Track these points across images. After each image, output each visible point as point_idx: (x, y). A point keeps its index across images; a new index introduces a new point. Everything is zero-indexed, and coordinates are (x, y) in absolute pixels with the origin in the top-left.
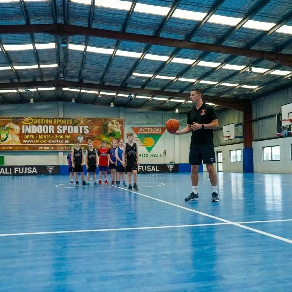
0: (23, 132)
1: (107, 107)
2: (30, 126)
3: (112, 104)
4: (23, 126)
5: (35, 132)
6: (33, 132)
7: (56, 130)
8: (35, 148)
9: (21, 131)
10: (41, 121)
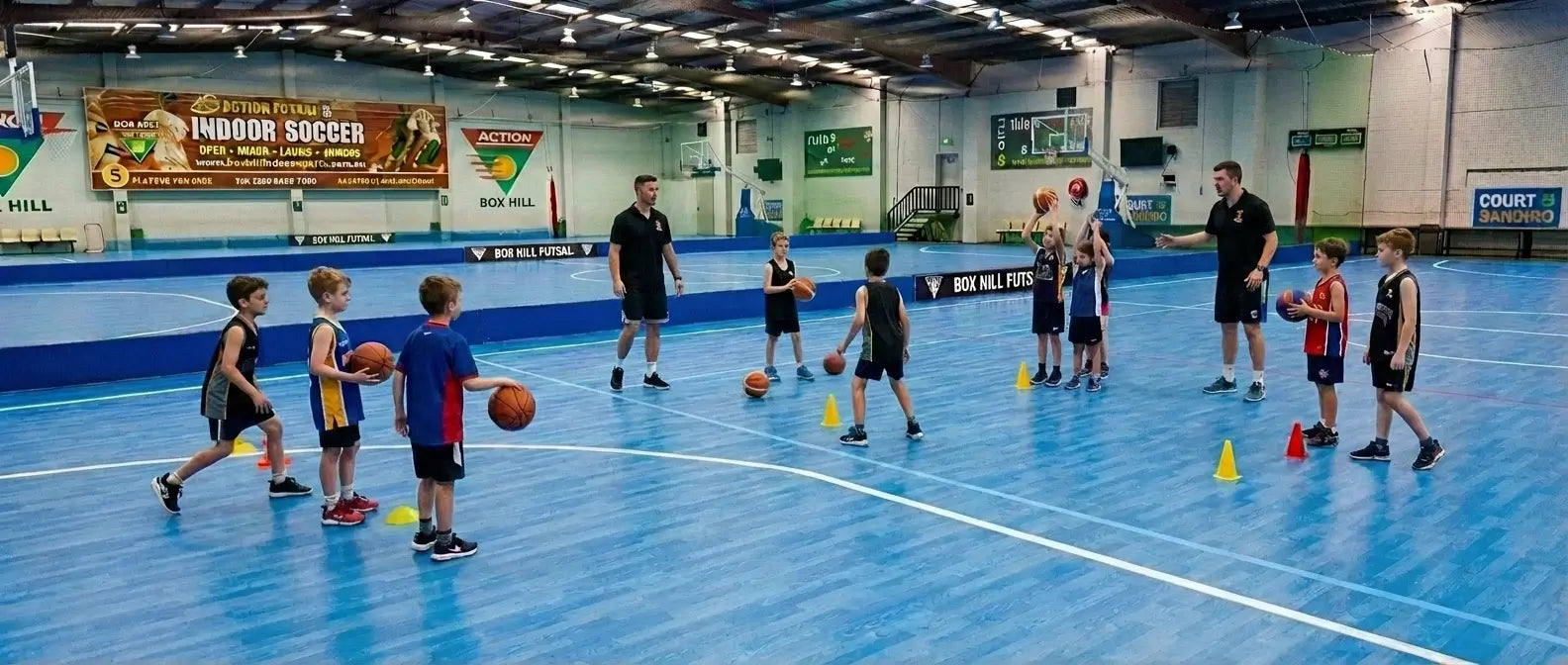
0: (196, 136)
1: (412, 75)
2: (212, 120)
3: (428, 68)
4: (195, 120)
5: (228, 137)
6: (220, 137)
7: (281, 132)
8: (229, 181)
9: (190, 134)
10: (241, 107)
